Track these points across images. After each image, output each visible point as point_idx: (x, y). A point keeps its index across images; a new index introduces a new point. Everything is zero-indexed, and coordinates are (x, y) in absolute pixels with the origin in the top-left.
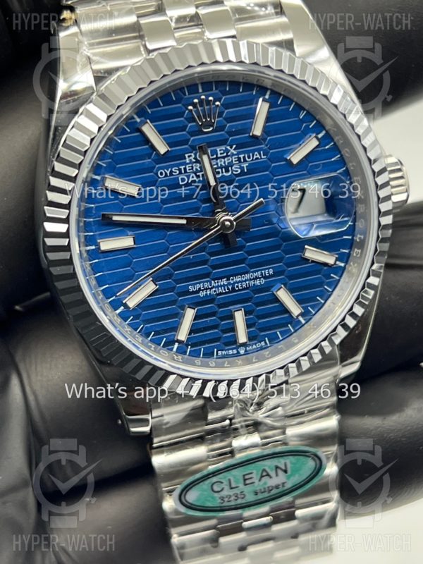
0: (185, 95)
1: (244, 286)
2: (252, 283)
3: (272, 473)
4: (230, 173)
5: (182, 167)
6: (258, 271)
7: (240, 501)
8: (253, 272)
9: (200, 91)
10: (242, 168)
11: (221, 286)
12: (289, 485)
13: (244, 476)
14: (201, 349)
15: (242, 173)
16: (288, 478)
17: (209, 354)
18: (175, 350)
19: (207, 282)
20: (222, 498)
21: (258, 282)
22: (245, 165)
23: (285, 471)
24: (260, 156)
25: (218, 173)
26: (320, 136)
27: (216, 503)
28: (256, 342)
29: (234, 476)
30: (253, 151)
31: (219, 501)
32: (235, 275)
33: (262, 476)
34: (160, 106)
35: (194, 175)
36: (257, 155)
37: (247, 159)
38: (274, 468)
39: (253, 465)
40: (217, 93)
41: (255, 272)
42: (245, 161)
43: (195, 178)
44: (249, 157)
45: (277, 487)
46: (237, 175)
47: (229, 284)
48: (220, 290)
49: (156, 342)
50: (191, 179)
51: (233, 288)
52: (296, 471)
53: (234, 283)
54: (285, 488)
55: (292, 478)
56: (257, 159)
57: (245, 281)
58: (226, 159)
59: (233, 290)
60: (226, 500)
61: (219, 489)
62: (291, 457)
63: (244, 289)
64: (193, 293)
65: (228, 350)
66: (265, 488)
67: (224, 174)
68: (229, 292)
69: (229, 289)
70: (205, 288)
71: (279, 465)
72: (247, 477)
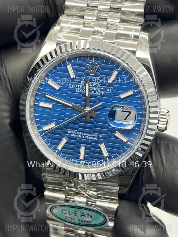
0: (87, 59)
1: (89, 138)
2: (92, 138)
3: (86, 216)
4: (96, 93)
5: (78, 85)
6: (96, 134)
7: (72, 221)
8: (94, 134)
9: (94, 59)
10: (101, 93)
11: (80, 135)
12: (92, 223)
13: (75, 212)
14: (66, 156)
15: (101, 95)
16: (93, 220)
17: (68, 159)
18: (56, 152)
19: (75, 131)
20: (66, 217)
21: (95, 138)
22: (102, 93)
23: (92, 217)
24: (110, 91)
25: (92, 92)
26: (135, 91)
27: (64, 218)
28: (88, 161)
29: (71, 210)
30: (107, 88)
31: (65, 217)
32: (87, 133)
33: (82, 215)
34: (77, 60)
35: (82, 90)
36: (108, 90)
37: (104, 91)
38: (87, 214)
39: (79, 209)
40: (100, 62)
41: (95, 134)
42: (103, 91)
43: (82, 91)
44: (105, 90)
45: (88, 222)
46: (98, 95)
47: (83, 135)
48: (79, 136)
49: (50, 147)
50: (80, 91)
51: (85, 137)
52: (96, 219)
53: (85, 136)
54: (91, 224)
55: (94, 221)
56: (108, 92)
57: (90, 136)
58: (96, 88)
59: (84, 138)
60: (68, 218)
61: (65, 213)
62: (94, 213)
63: (88, 139)
64: (69, 134)
65: (76, 160)
66: (83, 220)
67: (94, 93)
68: (83, 138)
69: (83, 137)
70: (74, 133)
71: (89, 213)
72: (76, 213)
